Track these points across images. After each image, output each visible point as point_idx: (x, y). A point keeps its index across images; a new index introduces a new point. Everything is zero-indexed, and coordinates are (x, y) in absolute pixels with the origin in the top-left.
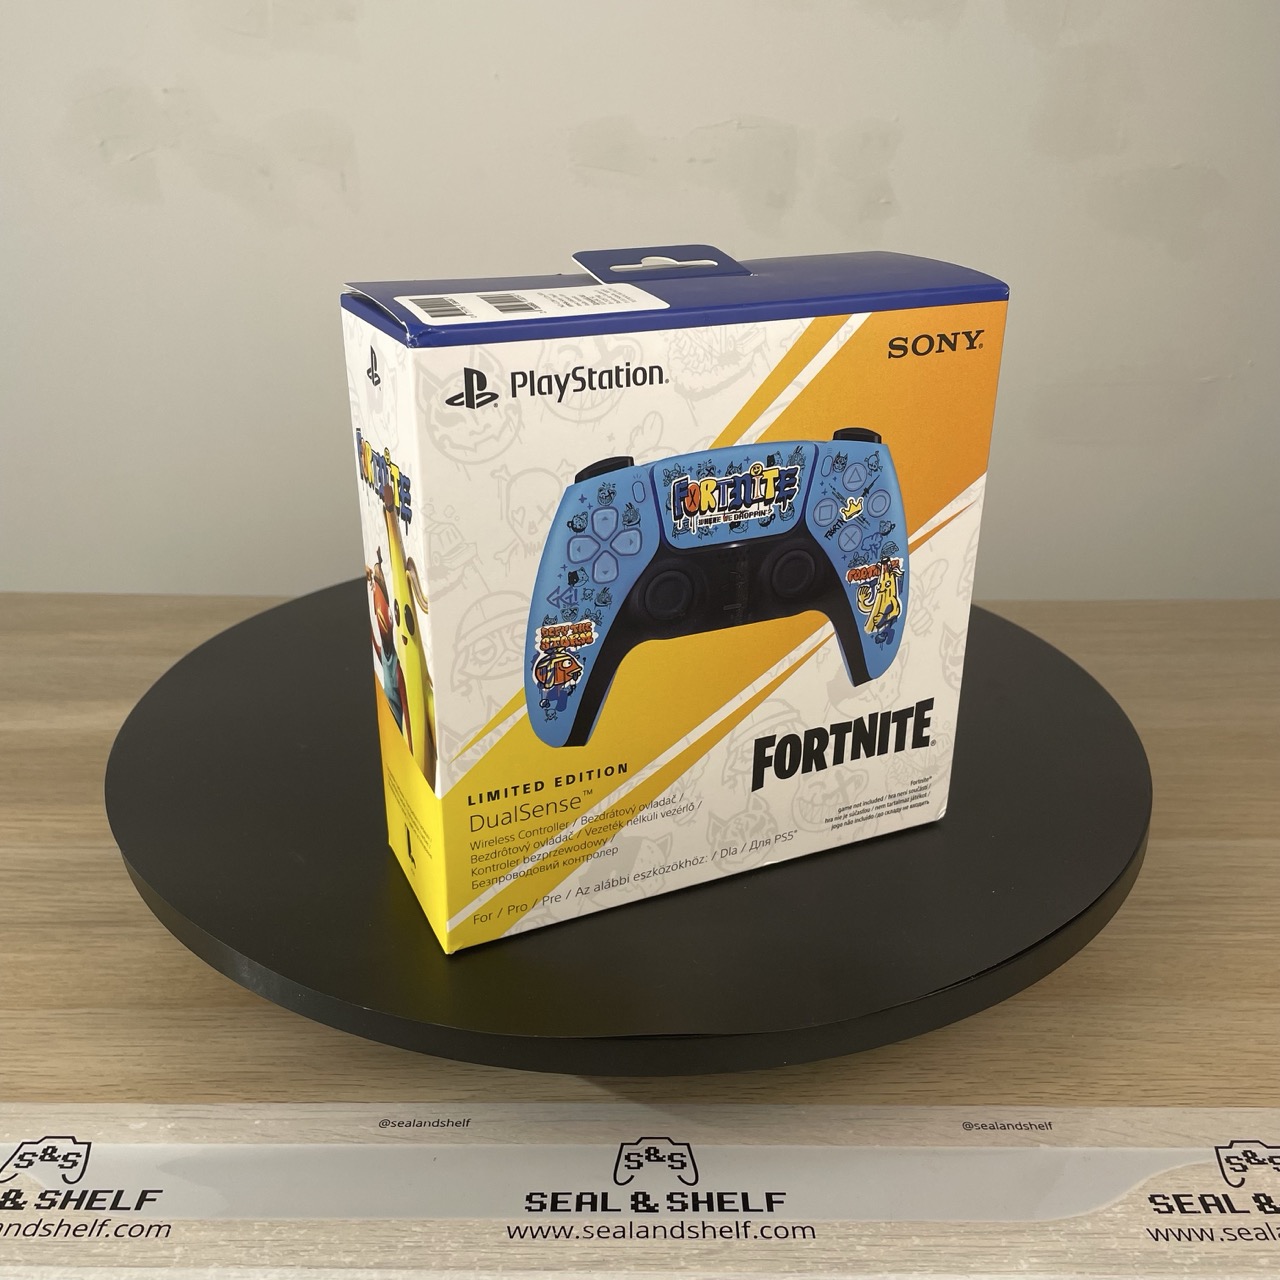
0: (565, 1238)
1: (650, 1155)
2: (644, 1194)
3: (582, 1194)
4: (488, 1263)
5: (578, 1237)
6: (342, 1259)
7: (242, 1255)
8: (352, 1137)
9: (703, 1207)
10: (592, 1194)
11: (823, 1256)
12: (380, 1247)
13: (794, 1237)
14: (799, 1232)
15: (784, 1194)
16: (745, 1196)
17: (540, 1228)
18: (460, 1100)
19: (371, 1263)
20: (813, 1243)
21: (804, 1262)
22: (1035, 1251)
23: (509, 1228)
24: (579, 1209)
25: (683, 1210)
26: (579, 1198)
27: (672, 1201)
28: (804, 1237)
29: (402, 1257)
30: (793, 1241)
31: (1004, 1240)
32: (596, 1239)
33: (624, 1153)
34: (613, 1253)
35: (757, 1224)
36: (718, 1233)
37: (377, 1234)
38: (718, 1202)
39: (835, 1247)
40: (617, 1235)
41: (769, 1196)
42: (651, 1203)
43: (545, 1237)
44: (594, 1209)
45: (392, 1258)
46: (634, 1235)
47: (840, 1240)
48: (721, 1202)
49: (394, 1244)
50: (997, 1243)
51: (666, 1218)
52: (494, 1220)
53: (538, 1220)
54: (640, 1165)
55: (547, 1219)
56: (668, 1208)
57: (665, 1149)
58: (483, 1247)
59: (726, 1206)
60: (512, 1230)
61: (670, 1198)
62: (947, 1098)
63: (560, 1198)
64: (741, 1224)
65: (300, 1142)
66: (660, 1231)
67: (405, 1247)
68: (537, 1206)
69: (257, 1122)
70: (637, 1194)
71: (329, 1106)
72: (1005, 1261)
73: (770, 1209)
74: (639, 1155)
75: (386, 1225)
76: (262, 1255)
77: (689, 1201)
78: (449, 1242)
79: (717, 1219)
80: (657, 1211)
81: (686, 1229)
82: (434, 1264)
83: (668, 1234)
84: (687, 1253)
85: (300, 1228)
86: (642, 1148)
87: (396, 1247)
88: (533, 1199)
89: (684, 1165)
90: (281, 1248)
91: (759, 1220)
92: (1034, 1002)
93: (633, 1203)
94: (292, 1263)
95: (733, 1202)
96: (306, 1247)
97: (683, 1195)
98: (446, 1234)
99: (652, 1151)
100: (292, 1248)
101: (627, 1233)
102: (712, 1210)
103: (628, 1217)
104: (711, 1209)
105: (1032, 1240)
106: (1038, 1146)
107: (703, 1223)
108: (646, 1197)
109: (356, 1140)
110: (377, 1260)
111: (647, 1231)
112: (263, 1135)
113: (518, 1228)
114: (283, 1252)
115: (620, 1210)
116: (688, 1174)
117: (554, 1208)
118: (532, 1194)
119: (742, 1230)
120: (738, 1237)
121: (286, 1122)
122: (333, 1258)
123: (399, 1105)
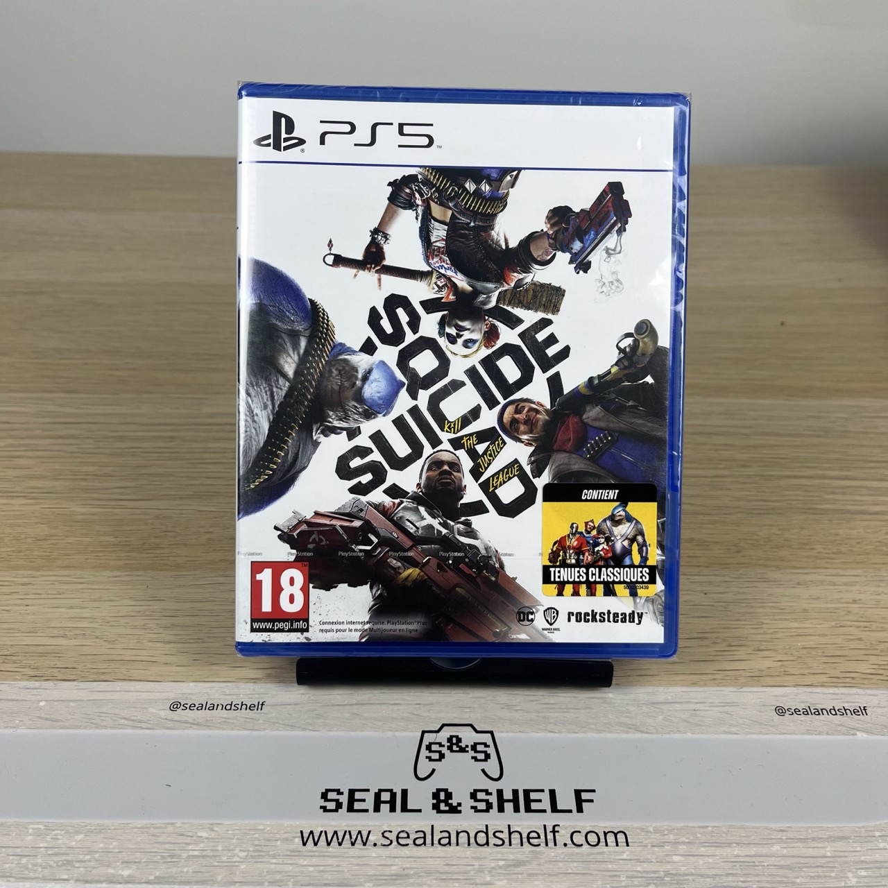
0: (362, 847)
1: (452, 744)
2: (446, 790)
3: (380, 791)
4: (278, 877)
5: (375, 845)
6: (120, 872)
7: (13, 865)
8: (140, 721)
9: (509, 807)
10: (391, 791)
11: (639, 869)
12: (163, 857)
13: (607, 845)
14: (611, 838)
15: (594, 791)
16: (552, 793)
17: (336, 832)
18: (255, 680)
19: (152, 878)
20: (625, 853)
21: (619, 876)
22: (862, 862)
23: (302, 832)
24: (377, 809)
25: (487, 811)
26: (378, 795)
27: (476, 800)
28: (617, 845)
29: (185, 870)
30: (605, 849)
31: (829, 849)
32: (395, 848)
33: (425, 743)
34: (414, 865)
35: (566, 828)
36: (525, 840)
37: (160, 840)
38: (524, 801)
39: (649, 857)
40: (417, 842)
41: (578, 793)
42: (454, 802)
43: (340, 844)
44: (393, 809)
45: (174, 870)
46: (436, 842)
47: (656, 849)
48: (528, 801)
49: (177, 852)
50: (821, 852)
51: (469, 821)
52: (286, 823)
53: (333, 823)
54: (442, 756)
55: (343, 821)
56: (472, 807)
57: (468, 737)
58: (274, 857)
59: (534, 806)
60: (306, 835)
61: (473, 796)
62: (756, 679)
63: (358, 795)
64: (549, 829)
65: (85, 727)
66: (463, 837)
67: (189, 857)
68: (332, 806)
69: (42, 704)
70: (439, 791)
71: (118, 685)
72: (833, 874)
73: (580, 810)
74: (441, 745)
75: (170, 829)
76: (35, 865)
77: (493, 799)
78: (238, 849)
79: (524, 822)
80: (460, 812)
81: (490, 835)
82: (219, 878)
83: (472, 840)
84: (493, 865)
85: (78, 833)
86: (443, 737)
87: (179, 857)
88: (329, 798)
89: (487, 756)
90: (56, 858)
91: (567, 824)
92: (836, 571)
93: (435, 801)
94: (65, 877)
95: (540, 801)
96: (81, 857)
97: (487, 793)
98: (234, 841)
99: (454, 740)
100: (69, 858)
101: (429, 840)
102: (519, 812)
103: (428, 820)
104: (517, 810)
105: (858, 849)
106: (856, 735)
107: (509, 826)
108: (449, 795)
109: (144, 725)
110: (158, 874)
111: (449, 837)
112: (47, 719)
113: (311, 832)
114: (56, 862)
115: (420, 811)
116: (492, 767)
117: (351, 809)
118: (328, 791)
119: (550, 836)
120: (547, 845)
121: (72, 704)
122: (111, 871)
123: (191, 684)
